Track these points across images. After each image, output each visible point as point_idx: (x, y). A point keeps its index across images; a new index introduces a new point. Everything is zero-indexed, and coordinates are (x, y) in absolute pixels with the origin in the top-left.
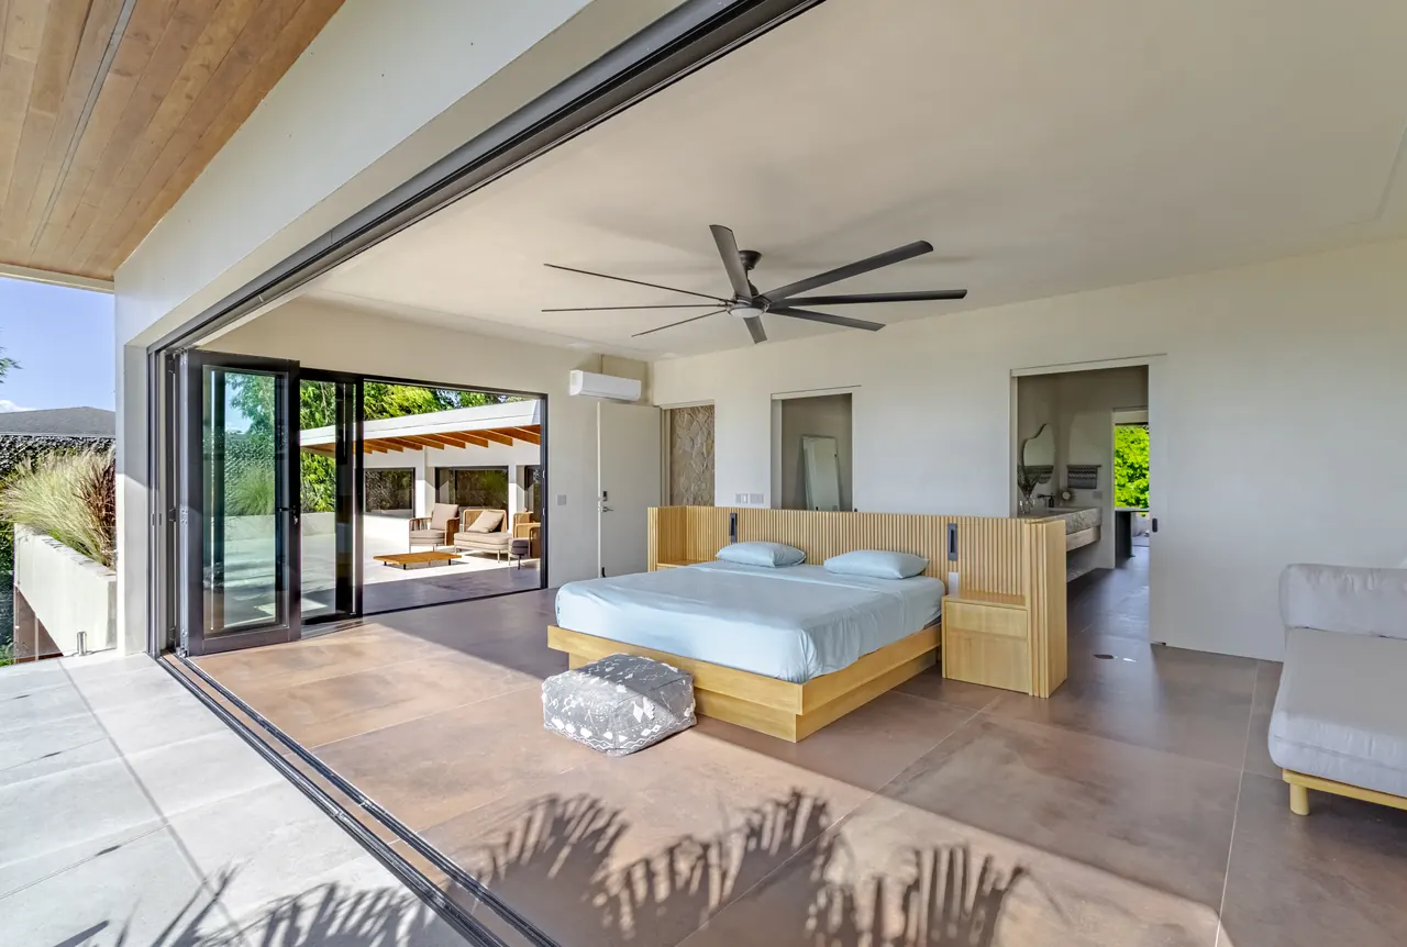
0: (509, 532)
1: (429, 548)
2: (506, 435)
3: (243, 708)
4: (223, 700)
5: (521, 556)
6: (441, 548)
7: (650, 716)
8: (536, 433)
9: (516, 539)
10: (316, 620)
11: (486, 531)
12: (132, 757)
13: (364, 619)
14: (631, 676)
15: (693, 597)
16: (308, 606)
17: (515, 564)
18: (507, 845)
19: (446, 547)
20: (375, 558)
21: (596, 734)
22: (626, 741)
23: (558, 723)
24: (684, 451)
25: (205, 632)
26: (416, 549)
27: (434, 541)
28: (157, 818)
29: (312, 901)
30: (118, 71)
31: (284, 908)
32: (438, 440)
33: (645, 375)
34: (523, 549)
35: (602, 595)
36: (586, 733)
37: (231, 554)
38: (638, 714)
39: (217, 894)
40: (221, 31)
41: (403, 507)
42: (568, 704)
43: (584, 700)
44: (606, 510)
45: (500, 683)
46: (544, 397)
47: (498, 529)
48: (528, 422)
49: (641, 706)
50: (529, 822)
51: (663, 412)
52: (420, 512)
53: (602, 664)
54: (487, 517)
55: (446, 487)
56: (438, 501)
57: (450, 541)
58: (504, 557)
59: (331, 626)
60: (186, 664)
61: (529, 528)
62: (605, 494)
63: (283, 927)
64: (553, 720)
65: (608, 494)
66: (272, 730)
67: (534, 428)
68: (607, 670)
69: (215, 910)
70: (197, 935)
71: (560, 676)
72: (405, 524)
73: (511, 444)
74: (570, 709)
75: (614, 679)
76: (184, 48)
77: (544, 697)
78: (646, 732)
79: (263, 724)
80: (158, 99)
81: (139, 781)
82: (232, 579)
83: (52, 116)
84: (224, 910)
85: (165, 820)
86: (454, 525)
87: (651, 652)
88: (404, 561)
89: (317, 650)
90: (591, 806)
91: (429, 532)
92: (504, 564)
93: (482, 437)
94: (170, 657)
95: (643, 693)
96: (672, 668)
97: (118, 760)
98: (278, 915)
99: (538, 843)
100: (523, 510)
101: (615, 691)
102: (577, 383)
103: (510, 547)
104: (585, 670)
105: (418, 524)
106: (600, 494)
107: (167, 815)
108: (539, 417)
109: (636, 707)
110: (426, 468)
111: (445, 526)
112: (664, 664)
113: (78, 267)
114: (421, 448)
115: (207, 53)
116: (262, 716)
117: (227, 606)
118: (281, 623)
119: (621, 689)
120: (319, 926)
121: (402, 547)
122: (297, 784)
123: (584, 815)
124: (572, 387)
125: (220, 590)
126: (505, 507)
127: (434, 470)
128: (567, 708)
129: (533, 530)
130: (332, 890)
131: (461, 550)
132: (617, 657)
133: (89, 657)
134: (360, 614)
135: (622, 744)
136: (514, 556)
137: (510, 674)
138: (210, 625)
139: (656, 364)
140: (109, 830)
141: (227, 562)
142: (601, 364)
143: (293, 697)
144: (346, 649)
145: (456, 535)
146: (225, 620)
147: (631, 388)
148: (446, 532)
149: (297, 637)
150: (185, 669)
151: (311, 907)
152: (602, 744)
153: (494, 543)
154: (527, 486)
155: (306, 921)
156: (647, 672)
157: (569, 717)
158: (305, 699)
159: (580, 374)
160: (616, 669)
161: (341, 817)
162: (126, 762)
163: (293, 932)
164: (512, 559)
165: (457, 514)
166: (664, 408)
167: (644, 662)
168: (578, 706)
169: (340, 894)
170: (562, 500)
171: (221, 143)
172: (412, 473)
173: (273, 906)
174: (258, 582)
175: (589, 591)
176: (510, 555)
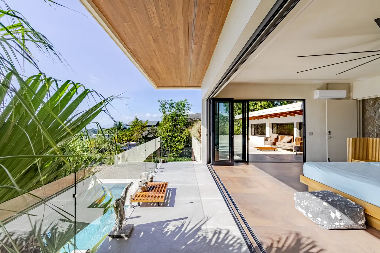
0: (294, 144)
1: (270, 146)
2: (293, 113)
3: (219, 179)
4: (216, 176)
5: (297, 151)
6: (272, 146)
7: (339, 218)
8: (302, 112)
9: (296, 145)
10: (238, 162)
11: (286, 142)
12: (199, 184)
13: (249, 163)
14: (330, 200)
15: (365, 175)
16: (236, 158)
17: (295, 153)
18: (278, 242)
19: (274, 146)
20: (255, 147)
21: (314, 217)
22: (327, 224)
23: (300, 209)
24: (370, 116)
25: (215, 160)
26: (266, 146)
27: (271, 144)
28: (200, 199)
29: (224, 232)
30: (195, 44)
31: (218, 231)
32: (272, 116)
33: (348, 88)
34: (298, 149)
35: (321, 168)
36: (310, 215)
37: (221, 144)
38: (333, 215)
39: (206, 221)
40: (208, 27)
41: (263, 134)
42: (303, 203)
43: (309, 204)
44: (330, 138)
45: (284, 189)
46: (304, 101)
47: (290, 142)
48: (299, 109)
49: (335, 213)
50: (287, 238)
51: (358, 101)
52: (268, 136)
53: (318, 192)
54: (287, 138)
55: (275, 129)
56: (272, 133)
57: (275, 144)
58: (292, 150)
59: (241, 163)
60: (211, 167)
61: (300, 142)
62: (329, 132)
63: (217, 235)
64: (298, 206)
65: (331, 133)
66: (223, 186)
67: (301, 111)
68: (320, 195)
69: (205, 224)
70: (201, 228)
71: (301, 193)
72: (263, 139)
73: (295, 116)
74: (304, 205)
75: (322, 198)
76: (203, 34)
77: (295, 198)
78: (337, 224)
79: (222, 184)
80: (201, 47)
81: (199, 190)
82: (221, 149)
83: (187, 57)
84: (206, 225)
85: (201, 200)
86: (277, 140)
87: (342, 193)
88: (262, 149)
89: (236, 169)
90: (312, 242)
91: (269, 142)
92: (292, 153)
93: (285, 114)
94: (209, 165)
95: (337, 208)
96: (352, 202)
97: (197, 184)
98: (216, 232)
99: (290, 246)
100: (299, 137)
101: (323, 204)
102: (317, 94)
103: (294, 148)
104: (311, 193)
105: (266, 139)
106: (327, 132)
107: (202, 199)
108: (302, 107)
109: (332, 212)
110: (269, 123)
111: (274, 140)
112: (348, 200)
113: (196, 85)
114: (268, 118)
115: (207, 33)
116: (222, 182)
117: (220, 155)
118: (230, 161)
119: (325, 204)
120: (224, 239)
121: (262, 145)
122: (225, 201)
123: (308, 244)
124: (315, 96)
125: (218, 151)
126: (293, 135)
127: (271, 124)
128: (303, 204)
129: (301, 143)
130: (228, 232)
131: (279, 147)
132: (325, 191)
133: (197, 162)
134: (248, 162)
135: (325, 224)
136: (295, 151)
137: (287, 187)
138: (216, 159)
139: (353, 83)
140: (192, 199)
141: (220, 145)
142: (328, 87)
143: (229, 179)
144: (243, 170)
145: (277, 143)
146: (219, 158)
147: (343, 94)
148: (274, 142)
149: (233, 165)
150: (211, 168)
151: (223, 233)
152: (316, 221)
153: (289, 146)
154: (300, 129)
155: (222, 236)
156: (338, 201)
157: (303, 208)
158: (232, 181)
159: (318, 91)
160: (324, 196)
161: (233, 213)
162: (198, 185)
163: (218, 238)
164: (294, 151)
165: (278, 137)
166: (358, 99)
167: (338, 197)
168: (307, 205)
169: (230, 233)
170: (311, 134)
171: (213, 52)
172: (265, 125)
173: (216, 229)
174: (226, 150)
175: (315, 166)
176: (294, 150)
